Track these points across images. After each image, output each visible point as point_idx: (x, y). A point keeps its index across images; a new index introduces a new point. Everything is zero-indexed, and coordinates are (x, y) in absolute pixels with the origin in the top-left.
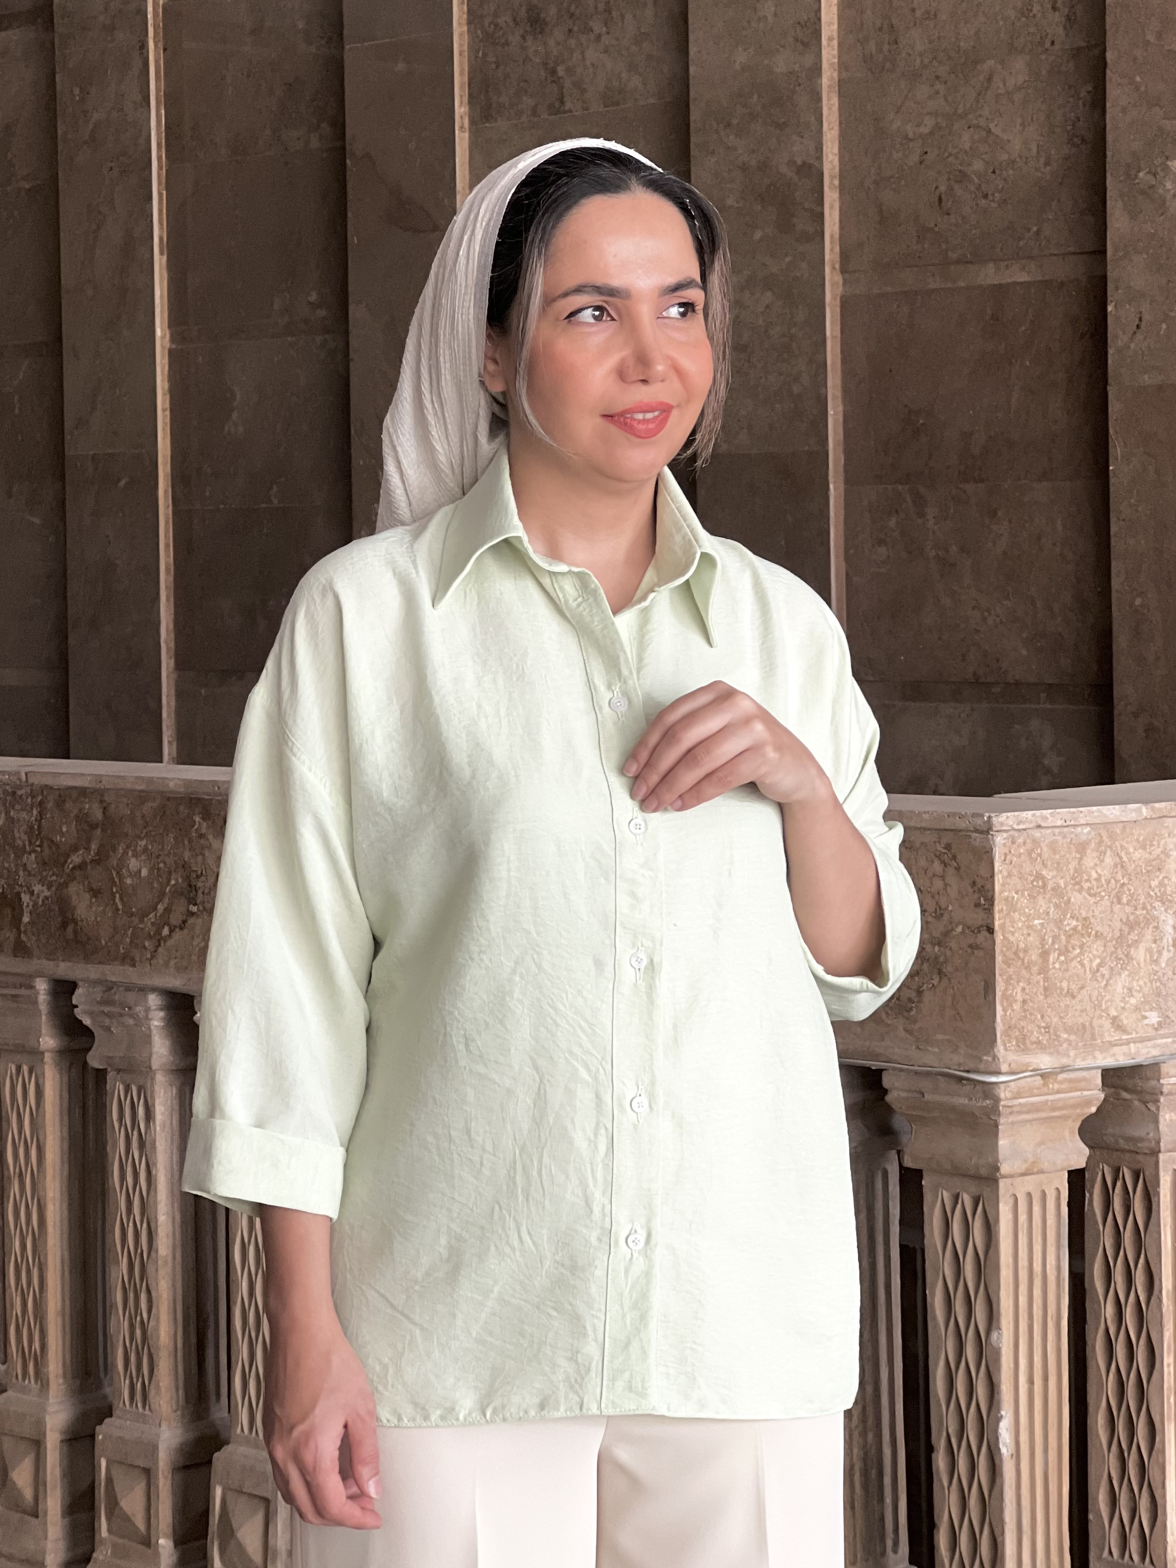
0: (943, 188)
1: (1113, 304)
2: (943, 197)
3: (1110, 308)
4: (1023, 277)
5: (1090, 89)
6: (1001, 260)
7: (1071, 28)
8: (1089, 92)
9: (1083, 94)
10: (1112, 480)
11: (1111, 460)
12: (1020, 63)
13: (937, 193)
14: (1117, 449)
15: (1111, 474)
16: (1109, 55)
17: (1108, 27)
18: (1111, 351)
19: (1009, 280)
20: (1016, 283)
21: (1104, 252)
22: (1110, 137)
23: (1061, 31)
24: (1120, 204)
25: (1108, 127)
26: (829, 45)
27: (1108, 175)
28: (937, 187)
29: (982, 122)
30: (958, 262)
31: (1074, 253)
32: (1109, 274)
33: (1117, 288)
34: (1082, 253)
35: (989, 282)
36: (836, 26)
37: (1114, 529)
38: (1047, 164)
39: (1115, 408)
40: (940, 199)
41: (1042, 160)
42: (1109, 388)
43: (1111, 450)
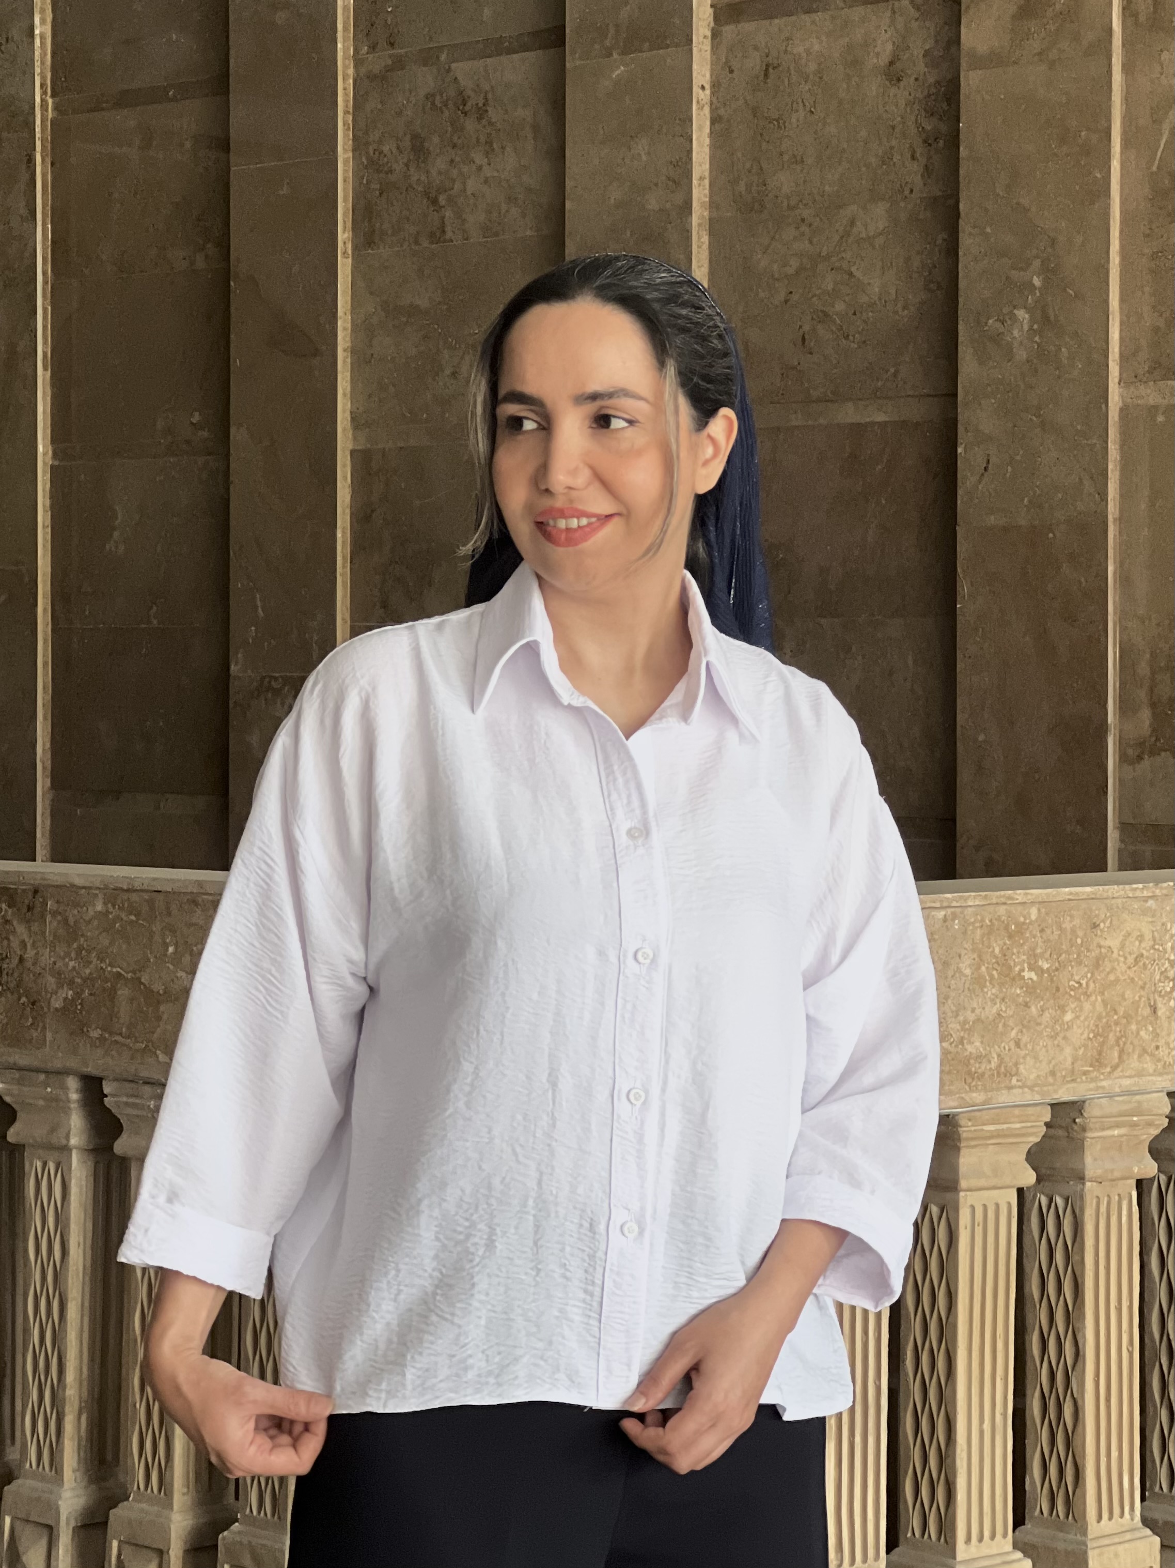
0: (806, 328)
1: (963, 446)
2: (807, 337)
3: (960, 450)
4: (881, 418)
5: (946, 237)
6: (860, 400)
7: (929, 177)
8: (944, 240)
9: (939, 242)
10: (959, 618)
11: (959, 599)
12: (880, 209)
13: (801, 333)
14: (964, 588)
15: (958, 612)
16: (961, 206)
17: (961, 179)
18: (960, 492)
19: (868, 420)
20: (873, 423)
21: (956, 395)
22: (962, 284)
23: (918, 180)
24: (970, 350)
25: (960, 275)
26: (699, 185)
27: (960, 322)
28: (800, 327)
29: (845, 265)
30: (819, 400)
31: (929, 396)
32: (960, 417)
33: (967, 431)
34: (936, 396)
35: (849, 420)
36: (708, 166)
37: (960, 666)
38: (904, 308)
39: (963, 549)
40: (803, 339)
41: (899, 305)
42: (957, 528)
43: (959, 589)
